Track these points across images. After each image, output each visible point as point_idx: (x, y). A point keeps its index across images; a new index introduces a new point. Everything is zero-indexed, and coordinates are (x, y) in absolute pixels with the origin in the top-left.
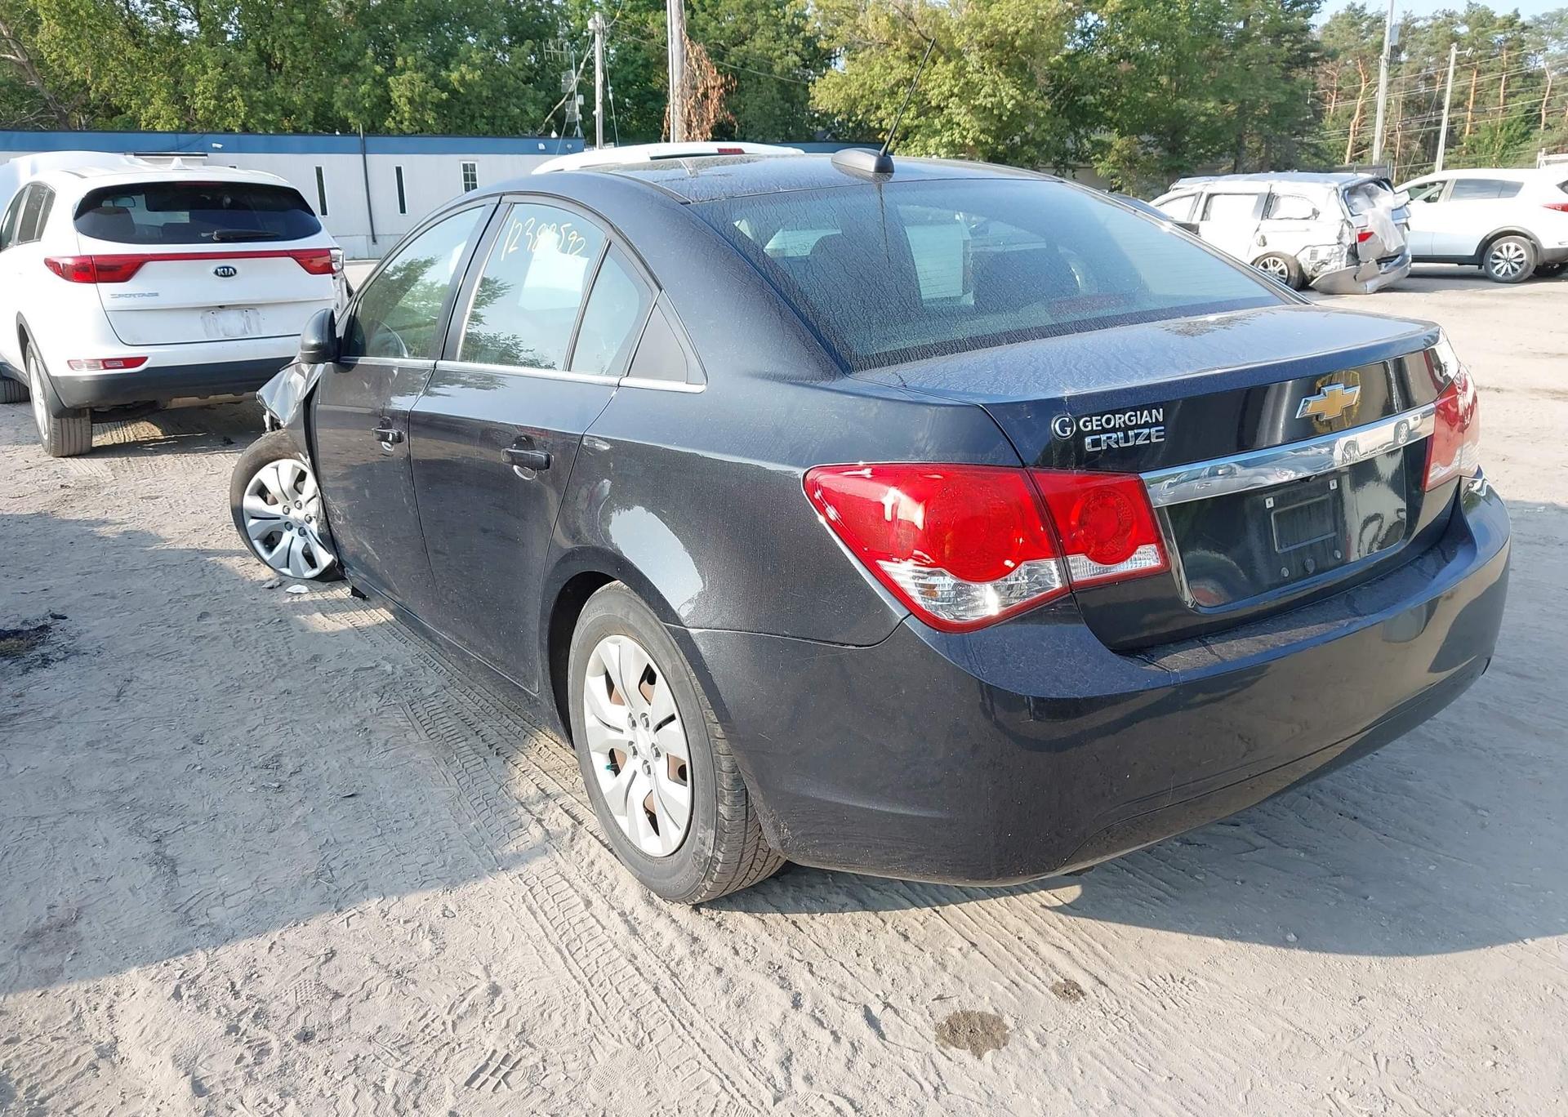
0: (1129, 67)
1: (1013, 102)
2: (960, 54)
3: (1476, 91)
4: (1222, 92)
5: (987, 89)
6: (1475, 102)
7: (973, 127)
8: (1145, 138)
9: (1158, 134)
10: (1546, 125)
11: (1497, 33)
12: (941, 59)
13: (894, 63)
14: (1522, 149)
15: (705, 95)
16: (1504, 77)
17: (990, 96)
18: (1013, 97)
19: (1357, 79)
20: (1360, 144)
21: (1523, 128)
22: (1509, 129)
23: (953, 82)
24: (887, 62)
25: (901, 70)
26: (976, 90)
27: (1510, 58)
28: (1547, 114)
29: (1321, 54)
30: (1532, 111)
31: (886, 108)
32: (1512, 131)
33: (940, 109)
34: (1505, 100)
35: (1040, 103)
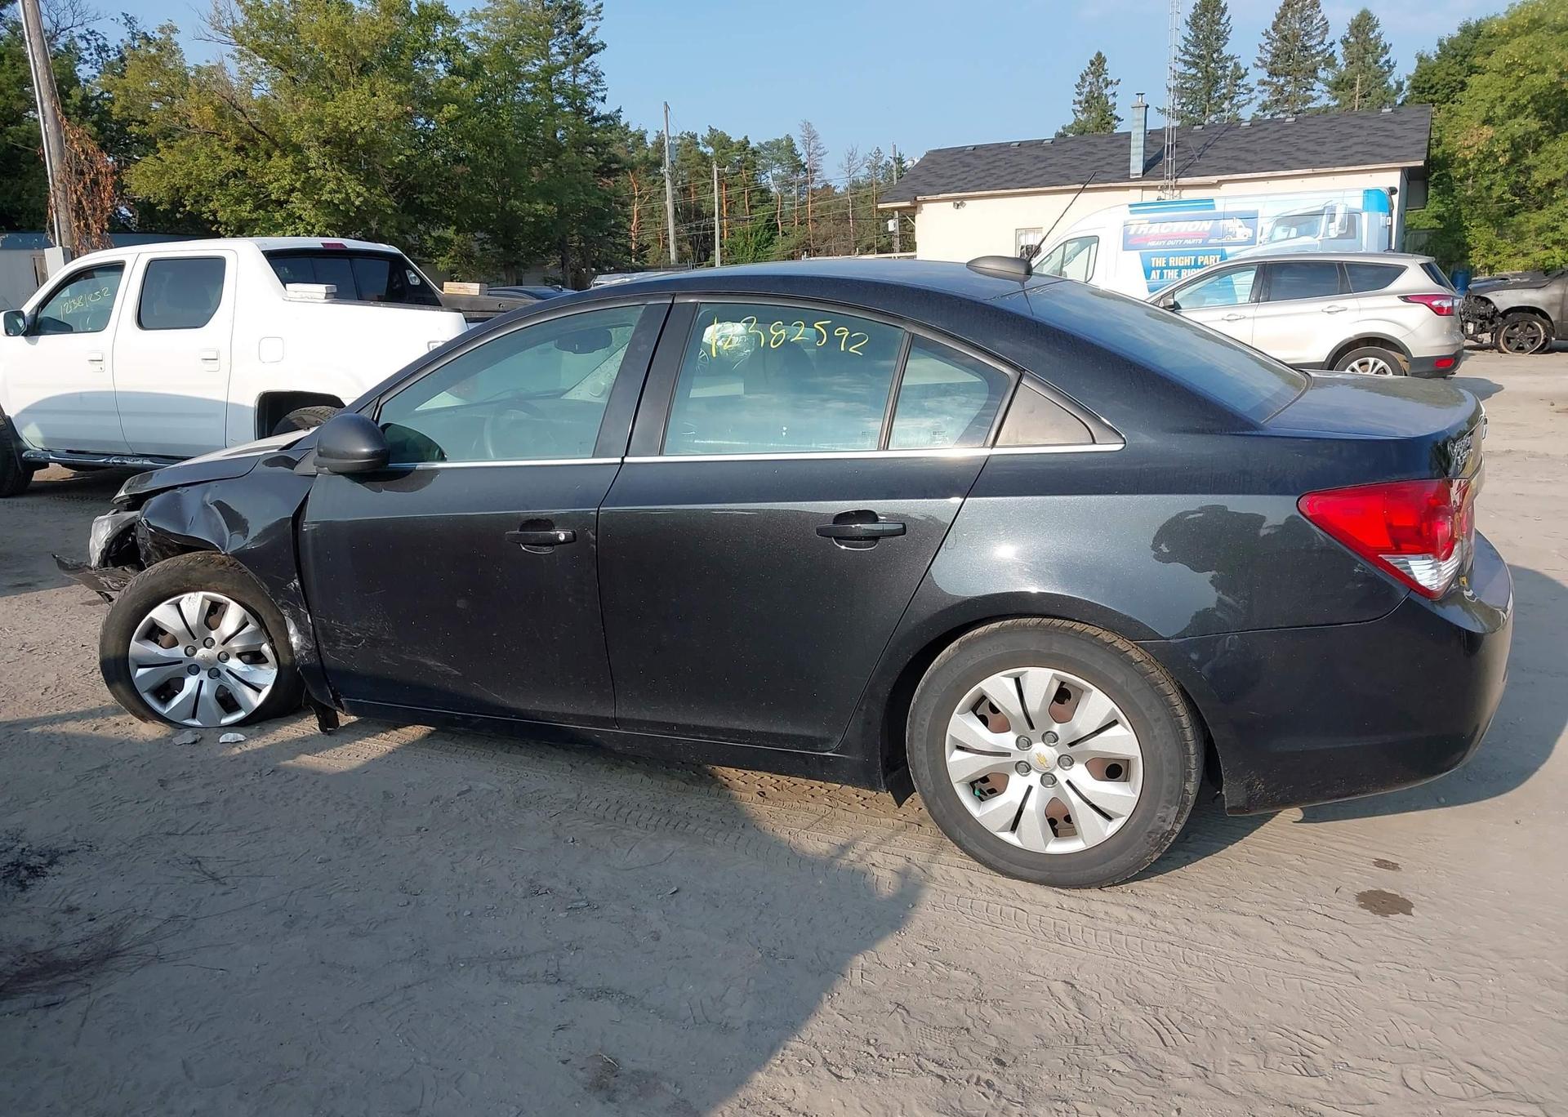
0: (464, 169)
1: (361, 199)
2: (298, 149)
3: (727, 202)
4: (547, 195)
5: (332, 185)
6: (727, 211)
7: (318, 221)
8: (479, 235)
9: (490, 232)
10: (782, 232)
11: (735, 155)
12: (277, 153)
13: (222, 154)
14: (769, 252)
15: (95, 182)
16: (746, 191)
17: (336, 192)
18: (359, 195)
19: (631, 188)
20: (641, 245)
21: (767, 235)
22: (756, 235)
23: (293, 177)
24: (212, 151)
25: (231, 162)
26: (318, 186)
27: (748, 176)
28: (782, 223)
29: (622, 165)
30: (771, 220)
31: (218, 200)
32: (759, 238)
33: (280, 204)
34: (750, 211)
35: (385, 201)
